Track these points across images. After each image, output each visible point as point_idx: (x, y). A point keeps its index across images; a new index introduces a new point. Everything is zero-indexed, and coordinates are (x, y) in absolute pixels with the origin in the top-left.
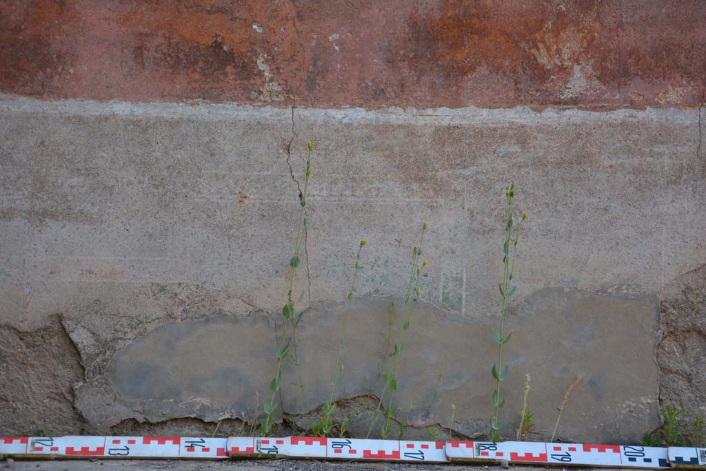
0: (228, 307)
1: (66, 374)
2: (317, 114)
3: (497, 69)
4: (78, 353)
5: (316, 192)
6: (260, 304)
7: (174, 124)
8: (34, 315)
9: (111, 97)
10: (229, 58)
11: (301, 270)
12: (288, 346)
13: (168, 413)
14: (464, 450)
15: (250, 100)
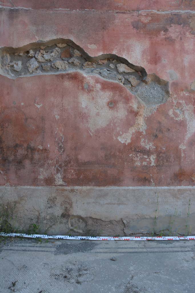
0: (146, 217)
1: (122, 227)
2: (159, 188)
3: (186, 180)
4: (124, 224)
5: (160, 199)
6: (151, 216)
7: (138, 190)
8: (118, 218)
9: (129, 186)
10: (147, 180)
11: (157, 212)
12: (155, 222)
13: (137, 232)
14: (182, 238)
15: (150, 186)
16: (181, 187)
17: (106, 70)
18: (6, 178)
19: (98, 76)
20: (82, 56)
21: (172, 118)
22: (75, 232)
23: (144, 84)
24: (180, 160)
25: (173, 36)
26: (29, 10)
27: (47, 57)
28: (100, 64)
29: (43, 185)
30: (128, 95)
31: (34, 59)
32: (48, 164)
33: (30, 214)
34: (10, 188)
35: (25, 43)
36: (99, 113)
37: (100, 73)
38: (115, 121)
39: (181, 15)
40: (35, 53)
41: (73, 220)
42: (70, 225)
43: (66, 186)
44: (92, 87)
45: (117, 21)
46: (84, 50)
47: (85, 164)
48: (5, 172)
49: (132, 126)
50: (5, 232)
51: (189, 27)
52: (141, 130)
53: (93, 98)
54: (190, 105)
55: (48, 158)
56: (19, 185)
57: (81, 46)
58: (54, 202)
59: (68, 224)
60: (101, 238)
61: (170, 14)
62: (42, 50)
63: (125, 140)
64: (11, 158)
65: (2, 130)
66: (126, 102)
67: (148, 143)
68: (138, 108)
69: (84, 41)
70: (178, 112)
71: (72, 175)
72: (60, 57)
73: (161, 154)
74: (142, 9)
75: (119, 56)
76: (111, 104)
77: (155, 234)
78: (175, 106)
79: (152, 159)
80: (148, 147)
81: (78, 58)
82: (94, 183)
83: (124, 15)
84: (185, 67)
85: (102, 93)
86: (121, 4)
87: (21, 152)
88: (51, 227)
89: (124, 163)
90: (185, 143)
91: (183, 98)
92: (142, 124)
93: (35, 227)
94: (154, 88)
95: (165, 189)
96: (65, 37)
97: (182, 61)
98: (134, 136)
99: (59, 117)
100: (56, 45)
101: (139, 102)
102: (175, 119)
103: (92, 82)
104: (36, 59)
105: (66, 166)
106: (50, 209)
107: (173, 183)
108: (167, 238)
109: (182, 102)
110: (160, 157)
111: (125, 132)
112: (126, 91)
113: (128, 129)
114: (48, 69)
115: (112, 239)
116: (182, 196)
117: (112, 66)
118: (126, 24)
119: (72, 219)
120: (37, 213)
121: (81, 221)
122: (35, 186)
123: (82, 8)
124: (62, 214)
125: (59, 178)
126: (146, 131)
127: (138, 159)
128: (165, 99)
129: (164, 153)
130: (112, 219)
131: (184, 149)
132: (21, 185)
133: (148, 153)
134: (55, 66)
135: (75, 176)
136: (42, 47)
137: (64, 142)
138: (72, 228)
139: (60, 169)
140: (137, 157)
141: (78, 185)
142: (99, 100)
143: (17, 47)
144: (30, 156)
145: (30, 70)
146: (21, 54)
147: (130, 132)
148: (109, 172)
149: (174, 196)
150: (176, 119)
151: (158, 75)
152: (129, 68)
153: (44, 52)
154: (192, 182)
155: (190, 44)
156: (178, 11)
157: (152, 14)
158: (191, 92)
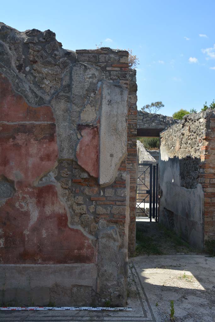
2: (8, 265)
3: (30, 259)
5: (8, 275)
11: (5, 285)
12: (4, 294)
14: (24, 309)
16: (25, 265)
21: (18, 209)
24: (24, 243)
25: (20, 142)
39: (26, 125)
51: (33, 135)
54: (33, 199)
61: (18, 125)
70: (23, 204)
73: (9, 238)
78: (21, 199)
79: (1, 242)
84: (28, 168)
90: (28, 229)
91: (28, 193)
94: (4, 185)
95: (12, 266)
97: (27, 163)
102: (20, 210)
107: (18, 261)
108: (11, 308)
109: (26, 196)
110: (8, 240)
116: (26, 272)
128: (12, 194)
129: (11, 237)
131: (27, 234)
149: (20, 272)
150: (22, 210)
151: (6, 176)
154: (35, 262)
155: (34, 148)
156: (24, 122)
157: (3, 125)
158: (34, 188)
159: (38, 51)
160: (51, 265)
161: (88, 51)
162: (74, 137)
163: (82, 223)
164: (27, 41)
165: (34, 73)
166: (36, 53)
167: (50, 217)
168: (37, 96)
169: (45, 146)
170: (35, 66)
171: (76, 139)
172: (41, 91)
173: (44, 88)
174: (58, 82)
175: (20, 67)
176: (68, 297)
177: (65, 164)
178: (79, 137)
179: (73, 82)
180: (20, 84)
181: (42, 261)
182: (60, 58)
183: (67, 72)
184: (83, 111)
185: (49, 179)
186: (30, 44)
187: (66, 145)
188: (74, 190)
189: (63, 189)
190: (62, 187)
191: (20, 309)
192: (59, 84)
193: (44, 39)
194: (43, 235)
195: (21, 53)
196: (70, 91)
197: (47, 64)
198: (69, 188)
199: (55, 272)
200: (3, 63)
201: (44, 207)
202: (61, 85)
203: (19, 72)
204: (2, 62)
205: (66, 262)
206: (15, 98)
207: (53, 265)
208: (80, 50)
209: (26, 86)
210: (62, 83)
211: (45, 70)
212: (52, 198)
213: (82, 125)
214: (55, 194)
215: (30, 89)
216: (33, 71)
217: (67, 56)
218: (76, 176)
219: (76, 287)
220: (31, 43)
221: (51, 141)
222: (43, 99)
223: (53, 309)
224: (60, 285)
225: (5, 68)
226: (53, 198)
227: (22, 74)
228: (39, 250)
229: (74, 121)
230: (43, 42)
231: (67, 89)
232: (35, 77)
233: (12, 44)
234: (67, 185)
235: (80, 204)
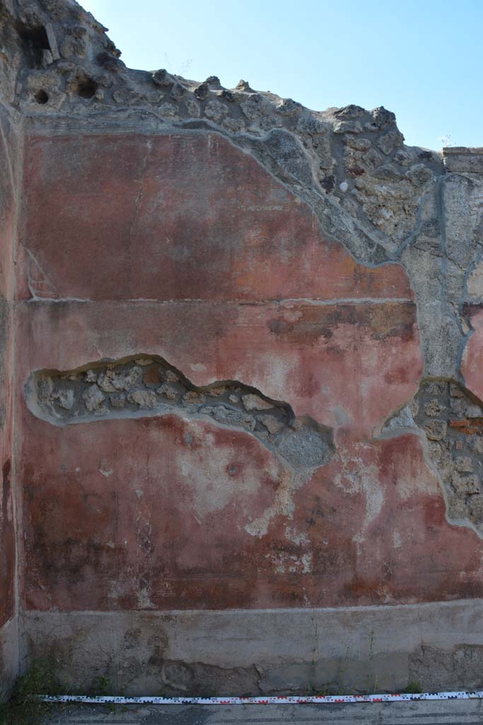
0: (298, 661)
1: (256, 678)
2: (320, 610)
3: (367, 596)
4: (259, 673)
5: (320, 630)
6: (306, 660)
7: (282, 614)
8: (248, 664)
9: (266, 608)
10: (297, 596)
11: (316, 651)
12: (313, 670)
13: (282, 688)
14: (360, 699)
15: (302, 607)
16: (358, 607)
17: (222, 407)
18: (51, 598)
19: (209, 420)
20: (180, 381)
21: (340, 490)
22: (172, 689)
23: (290, 431)
24: (355, 561)
25: (342, 344)
26: (86, 302)
27: (119, 383)
28: (212, 397)
29: (117, 610)
30: (262, 453)
31: (95, 386)
32: (125, 573)
33: (93, 659)
34: (58, 614)
35: (79, 362)
36: (211, 484)
37: (213, 414)
38: (240, 498)
39: (355, 306)
40: (98, 377)
41: (170, 669)
42: (164, 678)
43: (157, 610)
44: (200, 440)
45: (241, 320)
46: (184, 373)
47: (189, 572)
48: (49, 586)
49: (269, 506)
50: (49, 694)
51: (370, 326)
52: (285, 513)
53: (201, 460)
54: (372, 466)
55: (124, 562)
56: (74, 609)
57: (179, 368)
58: (135, 638)
59: (161, 676)
60: (220, 700)
61: (335, 306)
62: (109, 370)
63: (258, 530)
64: (61, 562)
65: (43, 514)
66: (258, 465)
67: (297, 534)
68: (279, 476)
69: (183, 357)
70: (350, 478)
71: (167, 591)
72: (143, 382)
73: (321, 553)
74: (287, 297)
75: (245, 384)
76: (232, 469)
77: (313, 690)
78: (345, 468)
79: (304, 562)
80: (297, 541)
81: (173, 384)
82: (204, 605)
83: (254, 308)
84: (362, 400)
85: (216, 450)
86: (249, 289)
87: (77, 552)
88: (131, 681)
89: (257, 571)
90: (363, 532)
92: (286, 502)
93: (103, 681)
94: (307, 437)
95: (328, 612)
96: (150, 352)
97: (358, 389)
98: (273, 523)
99: (142, 492)
100: (134, 362)
101: (280, 466)
102: (345, 491)
103: (198, 431)
104: (100, 387)
105: (156, 576)
106: (129, 651)
107: (342, 601)
108: (334, 698)
109: (357, 460)
110: (319, 558)
111: (257, 517)
112: (259, 446)
113: (263, 512)
114: (121, 405)
115: (238, 701)
116: (360, 623)
117: (233, 398)
118: (257, 325)
119: (168, 666)
120: (106, 658)
121: (184, 669)
122: (102, 610)
123: (179, 297)
124: (150, 660)
125: (144, 597)
126: (294, 514)
127: (281, 562)
128: (327, 457)
129: (326, 551)
130: (237, 665)
131: (361, 542)
132: (79, 610)
133: (299, 551)
134: (134, 401)
135: (171, 593)
136: (111, 366)
137: (151, 535)
138: (167, 682)
139: (145, 581)
140: (279, 558)
141: (177, 609)
142: (212, 463)
143: (65, 370)
144: (94, 559)
145: (90, 406)
146: (73, 378)
147: (266, 516)
148: (230, 585)
149: (346, 624)
150: (348, 491)
151: (313, 417)
152: (264, 402)
153: (114, 373)
154: (377, 599)
155: (371, 357)
156: (349, 300)
157: (303, 306)
158: (374, 442)
159: (364, 150)
160: (413, 606)
161: (469, 149)
162: (454, 331)
163: (471, 514)
164: (340, 129)
165: (358, 196)
166: (359, 154)
167: (409, 504)
168: (371, 244)
169: (394, 351)
170: (360, 180)
171: (459, 334)
172: (377, 232)
173: (382, 228)
174: (411, 215)
175: (328, 183)
176: (445, 671)
177: (433, 389)
178: (466, 329)
179: (446, 215)
180: (334, 218)
181: (394, 598)
182: (410, 165)
183: (427, 193)
184: (472, 274)
185: (404, 423)
186: (347, 136)
187: (437, 347)
188: (452, 443)
189: (430, 443)
190: (429, 439)
191: (353, 699)
192: (414, 219)
193: (374, 125)
194: (395, 542)
195: (329, 154)
196: (439, 234)
197: (386, 176)
198: (442, 440)
199: (420, 619)
200: (295, 174)
201: (395, 483)
202: (419, 220)
203: (327, 193)
204: (293, 172)
205: (442, 598)
206: (327, 249)
207: (415, 606)
208: (452, 148)
209: (348, 222)
210: (419, 216)
211: (382, 189)
212: (411, 463)
213: (472, 305)
214: (417, 453)
215: (356, 229)
216: (355, 191)
217: (425, 160)
218: (456, 415)
219: (464, 650)
220: (349, 132)
221: (408, 340)
222: (384, 250)
223: (423, 698)
224: (430, 647)
225: (300, 184)
226: (414, 461)
227: (333, 197)
228: (386, 574)
229: (452, 296)
230: (372, 131)
231: (432, 228)
232: (361, 203)
233: (307, 136)
234: (439, 433)
235: (466, 474)
